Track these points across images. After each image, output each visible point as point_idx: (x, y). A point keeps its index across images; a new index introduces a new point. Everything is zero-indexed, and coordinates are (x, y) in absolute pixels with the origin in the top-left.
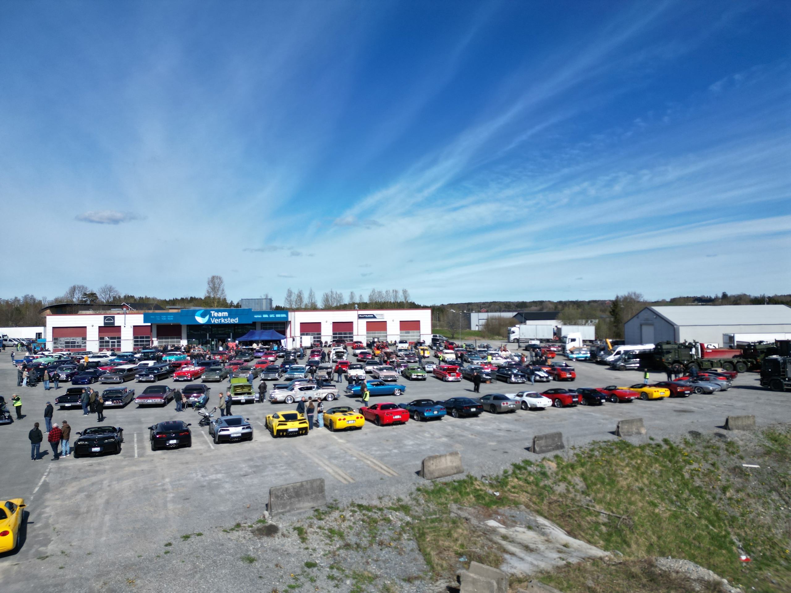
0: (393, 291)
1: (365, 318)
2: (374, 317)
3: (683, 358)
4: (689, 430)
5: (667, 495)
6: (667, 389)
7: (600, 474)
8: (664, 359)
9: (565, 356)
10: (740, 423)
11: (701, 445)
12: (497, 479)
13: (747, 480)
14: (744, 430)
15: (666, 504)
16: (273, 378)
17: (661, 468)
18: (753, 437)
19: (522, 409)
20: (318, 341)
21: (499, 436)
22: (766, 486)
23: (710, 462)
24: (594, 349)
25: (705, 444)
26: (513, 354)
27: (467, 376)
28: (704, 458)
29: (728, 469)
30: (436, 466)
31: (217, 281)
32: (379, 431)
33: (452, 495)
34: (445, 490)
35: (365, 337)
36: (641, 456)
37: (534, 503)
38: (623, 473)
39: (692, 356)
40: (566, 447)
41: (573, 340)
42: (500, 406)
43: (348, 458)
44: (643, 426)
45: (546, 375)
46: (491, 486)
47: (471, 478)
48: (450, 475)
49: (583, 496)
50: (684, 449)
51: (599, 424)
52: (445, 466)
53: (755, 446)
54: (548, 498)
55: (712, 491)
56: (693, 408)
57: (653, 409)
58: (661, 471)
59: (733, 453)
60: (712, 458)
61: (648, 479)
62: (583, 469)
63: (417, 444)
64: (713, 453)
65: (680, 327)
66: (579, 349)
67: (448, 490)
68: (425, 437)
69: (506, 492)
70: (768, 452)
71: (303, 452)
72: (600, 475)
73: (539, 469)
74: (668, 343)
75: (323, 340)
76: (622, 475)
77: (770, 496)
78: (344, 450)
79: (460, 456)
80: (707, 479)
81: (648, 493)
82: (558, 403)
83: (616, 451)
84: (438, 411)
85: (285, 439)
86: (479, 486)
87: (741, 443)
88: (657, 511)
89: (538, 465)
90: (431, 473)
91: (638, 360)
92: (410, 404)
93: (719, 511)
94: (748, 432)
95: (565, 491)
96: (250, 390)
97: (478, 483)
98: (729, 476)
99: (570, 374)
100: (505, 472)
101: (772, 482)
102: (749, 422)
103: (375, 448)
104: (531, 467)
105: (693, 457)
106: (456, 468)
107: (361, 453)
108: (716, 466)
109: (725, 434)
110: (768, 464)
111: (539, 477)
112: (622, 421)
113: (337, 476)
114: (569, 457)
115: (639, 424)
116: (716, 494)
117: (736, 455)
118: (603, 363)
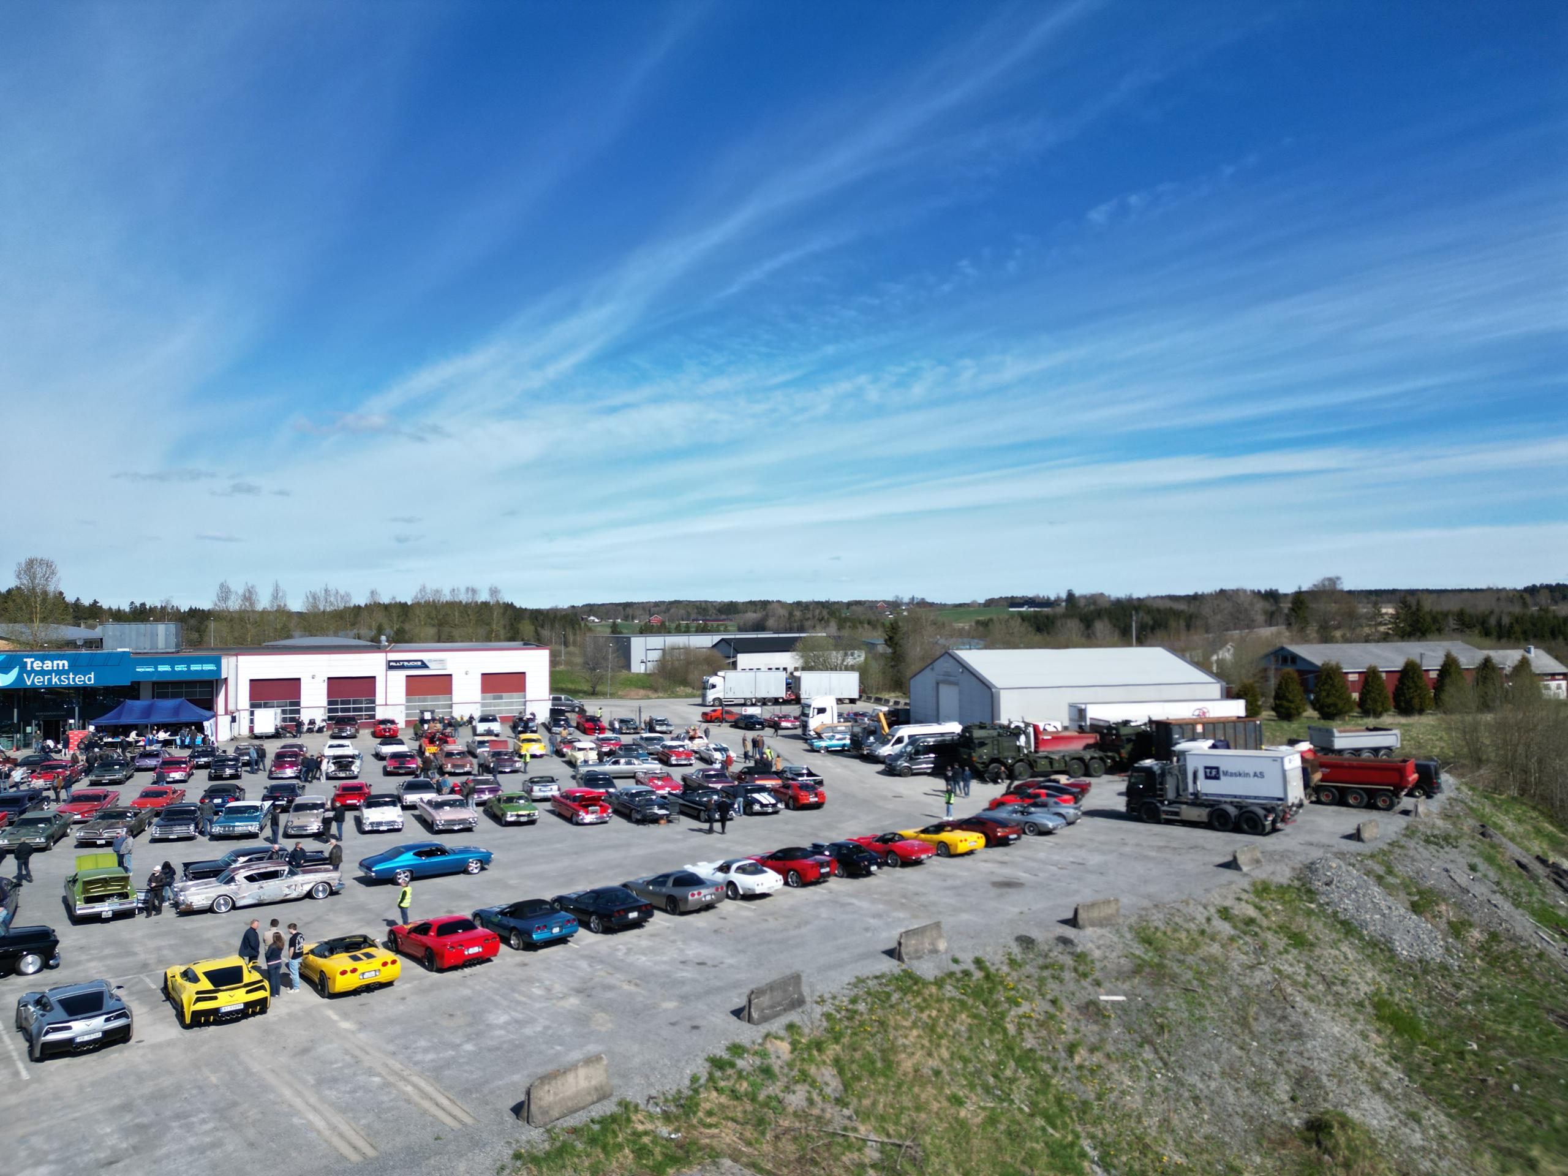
0: (467, 589)
1: (403, 667)
2: (424, 666)
3: (1006, 754)
4: (1016, 935)
5: (979, 1078)
6: (980, 835)
7: (868, 1053)
8: (975, 757)
9: (806, 740)
10: (1095, 914)
11: (1035, 963)
12: (677, 1099)
13: (1106, 1025)
14: (1101, 926)
15: (977, 1095)
16: (181, 835)
17: (969, 1020)
18: (1115, 939)
19: (728, 897)
20: (292, 720)
21: (683, 982)
22: (1136, 1035)
23: (1049, 997)
24: (857, 729)
25: (1041, 961)
26: (712, 746)
27: (621, 809)
28: (1039, 990)
29: (1078, 1008)
30: (556, 1094)
31: (39, 572)
32: (434, 986)
33: (588, 1156)
34: (574, 1147)
35: (403, 708)
36: (939, 1001)
37: (749, 1144)
38: (907, 1042)
39: (1019, 748)
40: (808, 999)
41: (822, 711)
42: (686, 899)
43: (362, 1079)
44: (940, 936)
45: (773, 801)
46: (667, 1117)
47: (624, 1105)
48: (583, 1108)
49: (838, 1108)
50: (1008, 974)
51: (867, 930)
52: (574, 1089)
53: (1119, 957)
54: (773, 1126)
55: (1051, 1055)
56: (1022, 876)
57: (958, 882)
58: (970, 1029)
59: (1085, 975)
60: (1052, 986)
61: (948, 1048)
62: (838, 1048)
63: (517, 1021)
64: (1053, 977)
65: (1002, 692)
66: (832, 729)
67: (580, 1146)
68: (530, 997)
69: (694, 1127)
70: (1137, 971)
71: (256, 1067)
72: (867, 1056)
73: (758, 1061)
74: (982, 727)
75: (305, 717)
76: (905, 1046)
77: (1140, 1054)
78: (353, 1056)
79: (605, 1062)
80: (1044, 1033)
81: (948, 1078)
82: (794, 878)
83: (895, 997)
84: (561, 927)
85: (212, 1028)
86: (642, 1123)
87: (1097, 954)
88: (963, 1113)
89: (756, 1053)
90: (545, 1112)
91: (932, 755)
92: (502, 913)
93: (1063, 1093)
94: (1108, 929)
95: (805, 1104)
96: (124, 887)
97: (640, 1117)
98: (1078, 1021)
99: (816, 796)
100: (694, 1079)
101: (1144, 1026)
102: (1110, 910)
103: (423, 1043)
104: (743, 1059)
105: (1022, 990)
106: (596, 1089)
107: (391, 1062)
108: (1059, 1003)
109: (1072, 937)
110: (1137, 992)
111: (759, 1081)
112: (906, 932)
113: (336, 1141)
114: (812, 1023)
115: (935, 933)
116: (1059, 1060)
117: (1089, 980)
118: (872, 759)
